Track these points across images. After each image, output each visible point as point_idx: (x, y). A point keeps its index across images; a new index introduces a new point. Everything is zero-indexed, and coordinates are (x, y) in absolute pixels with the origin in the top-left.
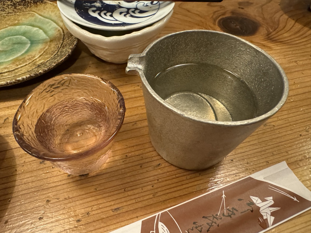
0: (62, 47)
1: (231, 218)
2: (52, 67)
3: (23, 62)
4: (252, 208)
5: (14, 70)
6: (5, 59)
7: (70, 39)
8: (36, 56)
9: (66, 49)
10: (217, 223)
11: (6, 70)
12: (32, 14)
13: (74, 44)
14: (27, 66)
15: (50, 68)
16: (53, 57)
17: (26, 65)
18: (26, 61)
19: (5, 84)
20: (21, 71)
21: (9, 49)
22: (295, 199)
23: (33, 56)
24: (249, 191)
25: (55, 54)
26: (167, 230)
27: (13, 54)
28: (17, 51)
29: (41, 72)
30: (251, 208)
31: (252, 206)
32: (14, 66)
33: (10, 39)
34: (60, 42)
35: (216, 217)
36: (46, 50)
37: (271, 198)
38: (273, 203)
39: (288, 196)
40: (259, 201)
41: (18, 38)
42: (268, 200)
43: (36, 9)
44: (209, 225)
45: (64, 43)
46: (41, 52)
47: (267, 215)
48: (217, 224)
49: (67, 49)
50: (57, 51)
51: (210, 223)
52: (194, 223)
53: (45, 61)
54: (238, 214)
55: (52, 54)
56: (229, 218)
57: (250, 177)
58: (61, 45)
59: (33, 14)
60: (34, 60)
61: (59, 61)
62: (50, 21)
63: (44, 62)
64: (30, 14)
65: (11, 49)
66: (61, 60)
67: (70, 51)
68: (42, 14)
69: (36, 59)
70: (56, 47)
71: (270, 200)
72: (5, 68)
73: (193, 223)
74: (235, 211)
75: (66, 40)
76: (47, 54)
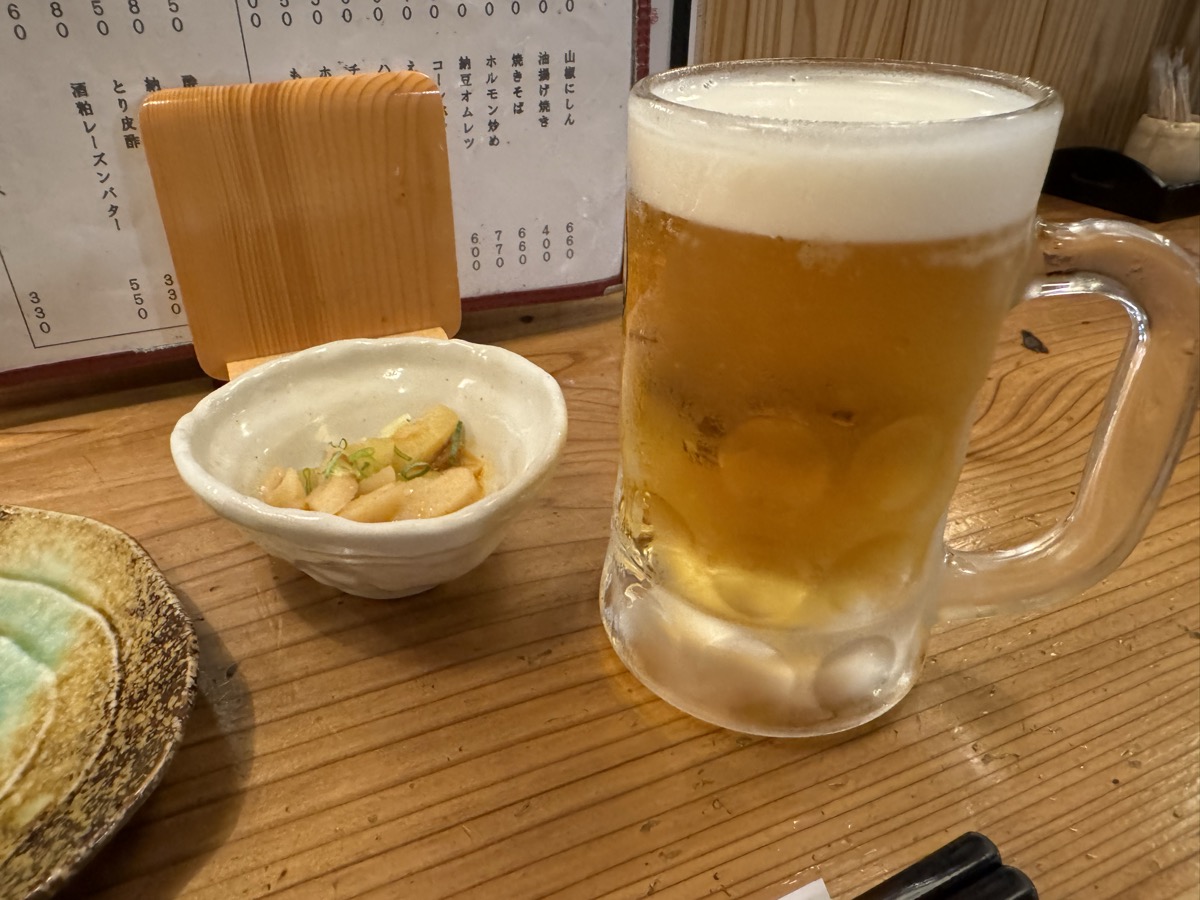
2: (112, 832)
9: (151, 713)
13: (183, 684)
16: (93, 769)
25: (97, 748)
29: (61, 880)
34: (110, 680)
36: (49, 732)
45: (129, 680)
46: (26, 750)
50: (108, 731)
53: (56, 800)
55: (87, 755)
58: (119, 694)
61: (140, 791)
62: (37, 587)
63: (54, 804)
66: (143, 787)
67: (178, 724)
69: (8, 795)
70: (98, 708)
75: (139, 667)
76: (56, 756)
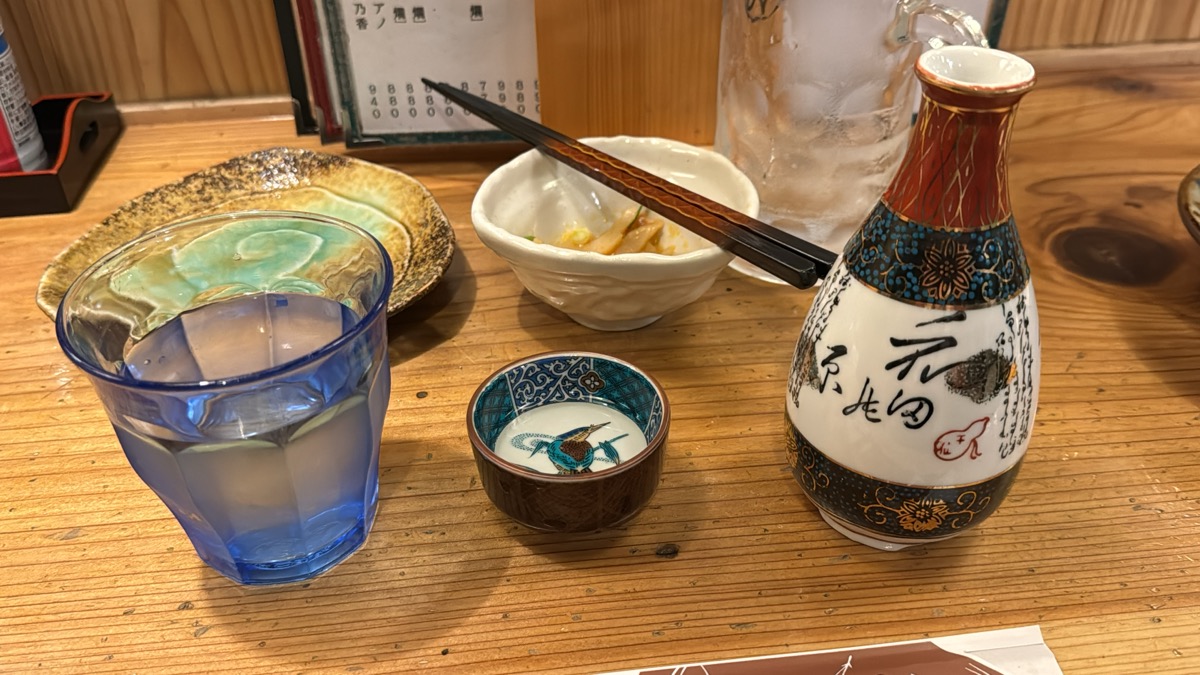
2: (404, 303)
7: (431, 247)
9: (427, 267)
12: (316, 192)
13: (446, 254)
15: (400, 306)
25: (397, 280)
34: (405, 254)
43: (327, 182)
45: (416, 256)
49: (431, 267)
50: (402, 274)
58: (410, 261)
59: (318, 195)
62: (366, 207)
64: (312, 195)
66: (422, 289)
67: (440, 269)
68: (344, 191)
70: (398, 266)
75: (422, 250)
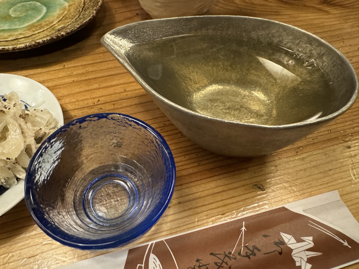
0: (83, 11)
1: (250, 260)
2: (76, 28)
3: (40, 28)
4: (281, 249)
5: (30, 36)
6: (19, 25)
7: (92, 2)
8: (54, 21)
9: (89, 11)
10: (229, 264)
11: (22, 36)
13: (98, 5)
14: (45, 32)
15: (73, 30)
16: (74, 21)
17: (43, 31)
18: (43, 27)
19: (23, 47)
20: (39, 36)
21: (22, 15)
22: (346, 244)
23: (50, 22)
24: (280, 225)
25: (76, 18)
26: (159, 265)
27: (28, 20)
28: (33, 17)
29: (63, 35)
30: (279, 249)
31: (282, 246)
32: (30, 32)
33: (23, 5)
34: (81, 6)
35: (229, 255)
36: (65, 15)
37: (311, 238)
38: (312, 245)
39: (337, 238)
40: (293, 240)
41: (32, 4)
42: (305, 241)
44: (218, 265)
45: (85, 6)
46: (60, 17)
47: (301, 262)
48: (229, 266)
49: (91, 11)
50: (79, 15)
51: (219, 263)
52: (198, 261)
54: (259, 255)
55: (73, 19)
56: (247, 259)
57: (283, 207)
58: (82, 9)
60: (52, 26)
61: (84, 22)
63: (65, 26)
65: (25, 16)
66: (85, 21)
67: (95, 12)
69: (54, 25)
70: (77, 11)
71: (309, 241)
72: (21, 34)
73: (196, 259)
74: (256, 251)
75: (88, 3)
76: (66, 19)
